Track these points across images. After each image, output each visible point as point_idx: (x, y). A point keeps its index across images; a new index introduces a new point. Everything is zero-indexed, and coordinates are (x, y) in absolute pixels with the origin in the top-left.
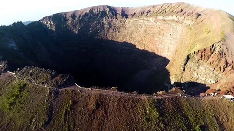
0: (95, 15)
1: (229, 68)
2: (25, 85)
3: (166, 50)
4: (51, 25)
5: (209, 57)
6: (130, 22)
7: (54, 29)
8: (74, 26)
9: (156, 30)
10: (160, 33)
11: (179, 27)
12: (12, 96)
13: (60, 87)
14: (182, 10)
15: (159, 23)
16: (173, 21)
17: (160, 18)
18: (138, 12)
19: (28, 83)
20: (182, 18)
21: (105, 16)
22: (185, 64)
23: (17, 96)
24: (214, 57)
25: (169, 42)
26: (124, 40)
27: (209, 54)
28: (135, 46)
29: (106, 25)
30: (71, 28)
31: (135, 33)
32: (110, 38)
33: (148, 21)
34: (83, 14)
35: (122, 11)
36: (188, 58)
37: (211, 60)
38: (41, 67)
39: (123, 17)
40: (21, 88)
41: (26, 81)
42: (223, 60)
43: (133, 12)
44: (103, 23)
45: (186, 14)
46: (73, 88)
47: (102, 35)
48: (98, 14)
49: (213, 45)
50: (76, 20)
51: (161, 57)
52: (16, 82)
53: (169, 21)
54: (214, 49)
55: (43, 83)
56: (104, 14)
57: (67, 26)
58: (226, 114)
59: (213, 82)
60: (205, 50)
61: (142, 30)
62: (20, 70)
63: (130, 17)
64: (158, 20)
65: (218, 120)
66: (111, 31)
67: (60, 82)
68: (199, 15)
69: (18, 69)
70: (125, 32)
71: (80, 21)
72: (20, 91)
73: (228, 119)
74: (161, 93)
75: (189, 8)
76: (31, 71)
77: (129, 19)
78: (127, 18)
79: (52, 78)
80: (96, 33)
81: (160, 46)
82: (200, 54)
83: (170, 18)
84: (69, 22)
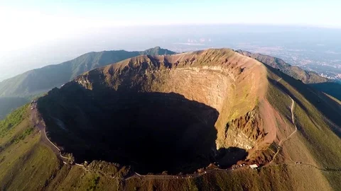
0: (136, 68)
1: (260, 136)
2: (99, 178)
3: (215, 101)
4: (87, 84)
5: (244, 125)
6: (174, 72)
7: (91, 89)
8: (113, 82)
9: (203, 80)
10: (207, 84)
11: (225, 80)
12: (91, 188)
13: (126, 177)
14: (227, 61)
15: (205, 73)
16: (218, 72)
17: (205, 67)
18: (181, 60)
19: (101, 176)
20: (227, 70)
21: (147, 68)
22: (226, 132)
23: (95, 187)
24: (248, 126)
25: (217, 93)
26: (170, 91)
27: (245, 122)
28: (183, 96)
29: (149, 77)
30: (110, 85)
31: (181, 83)
32: (154, 90)
33: (193, 70)
34: (123, 68)
35: (165, 59)
36: (228, 125)
37: (246, 128)
38: (107, 160)
39: (166, 67)
40: (96, 180)
41: (98, 175)
42: (256, 128)
43: (176, 61)
44: (145, 75)
45: (231, 66)
46: (134, 176)
47: (145, 89)
48: (138, 67)
49: (247, 114)
50: (115, 75)
51: (212, 108)
52: (89, 175)
53: (215, 71)
54: (249, 118)
55: (113, 176)
56: (145, 65)
57: (105, 83)
58: (251, 182)
59: (250, 148)
60: (241, 118)
61: (188, 81)
62: (89, 164)
63: (174, 66)
64: (204, 70)
65: (243, 187)
66: (155, 83)
67: (125, 173)
68: (242, 70)
69: (86, 162)
70: (170, 83)
71: (120, 77)
72: (96, 183)
73: (252, 185)
74: (199, 171)
75: (233, 58)
76: (100, 166)
77: (173, 69)
78: (170, 67)
79: (118, 169)
80: (138, 86)
81: (208, 97)
82: (237, 122)
83: (215, 68)
84: (108, 79)
